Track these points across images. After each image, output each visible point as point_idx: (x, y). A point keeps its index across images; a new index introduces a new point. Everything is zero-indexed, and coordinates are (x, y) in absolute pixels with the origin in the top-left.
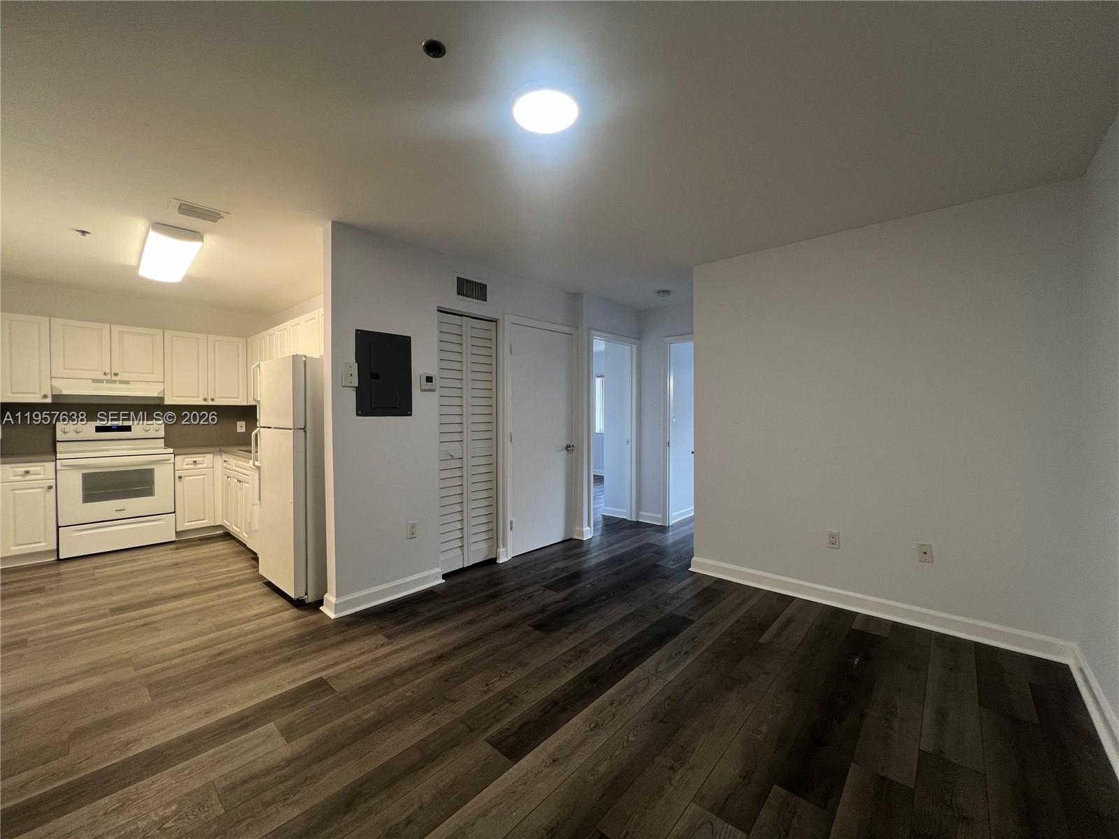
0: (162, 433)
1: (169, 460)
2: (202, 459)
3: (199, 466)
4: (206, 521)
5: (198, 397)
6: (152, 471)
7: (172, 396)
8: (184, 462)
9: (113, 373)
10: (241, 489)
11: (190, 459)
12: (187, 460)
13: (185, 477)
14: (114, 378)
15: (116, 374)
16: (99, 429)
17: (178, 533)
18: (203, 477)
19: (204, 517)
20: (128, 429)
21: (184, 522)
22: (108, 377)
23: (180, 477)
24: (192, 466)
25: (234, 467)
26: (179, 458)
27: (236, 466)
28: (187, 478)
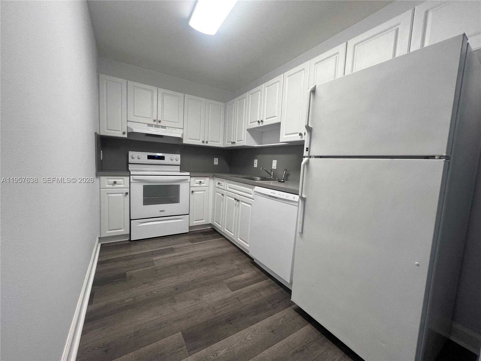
0: (179, 162)
1: (188, 180)
2: (203, 180)
3: (202, 185)
4: (204, 221)
5: (199, 140)
6: (178, 186)
7: (187, 139)
8: (195, 181)
9: (158, 120)
10: (238, 206)
11: (198, 180)
12: (196, 180)
13: (195, 191)
14: (159, 124)
15: (160, 122)
16: (150, 157)
17: (190, 227)
18: (203, 192)
19: (203, 218)
20: (162, 158)
21: (193, 221)
22: (156, 123)
23: (193, 192)
24: (198, 185)
25: (228, 188)
26: (193, 179)
27: (229, 188)
28: (196, 192)
